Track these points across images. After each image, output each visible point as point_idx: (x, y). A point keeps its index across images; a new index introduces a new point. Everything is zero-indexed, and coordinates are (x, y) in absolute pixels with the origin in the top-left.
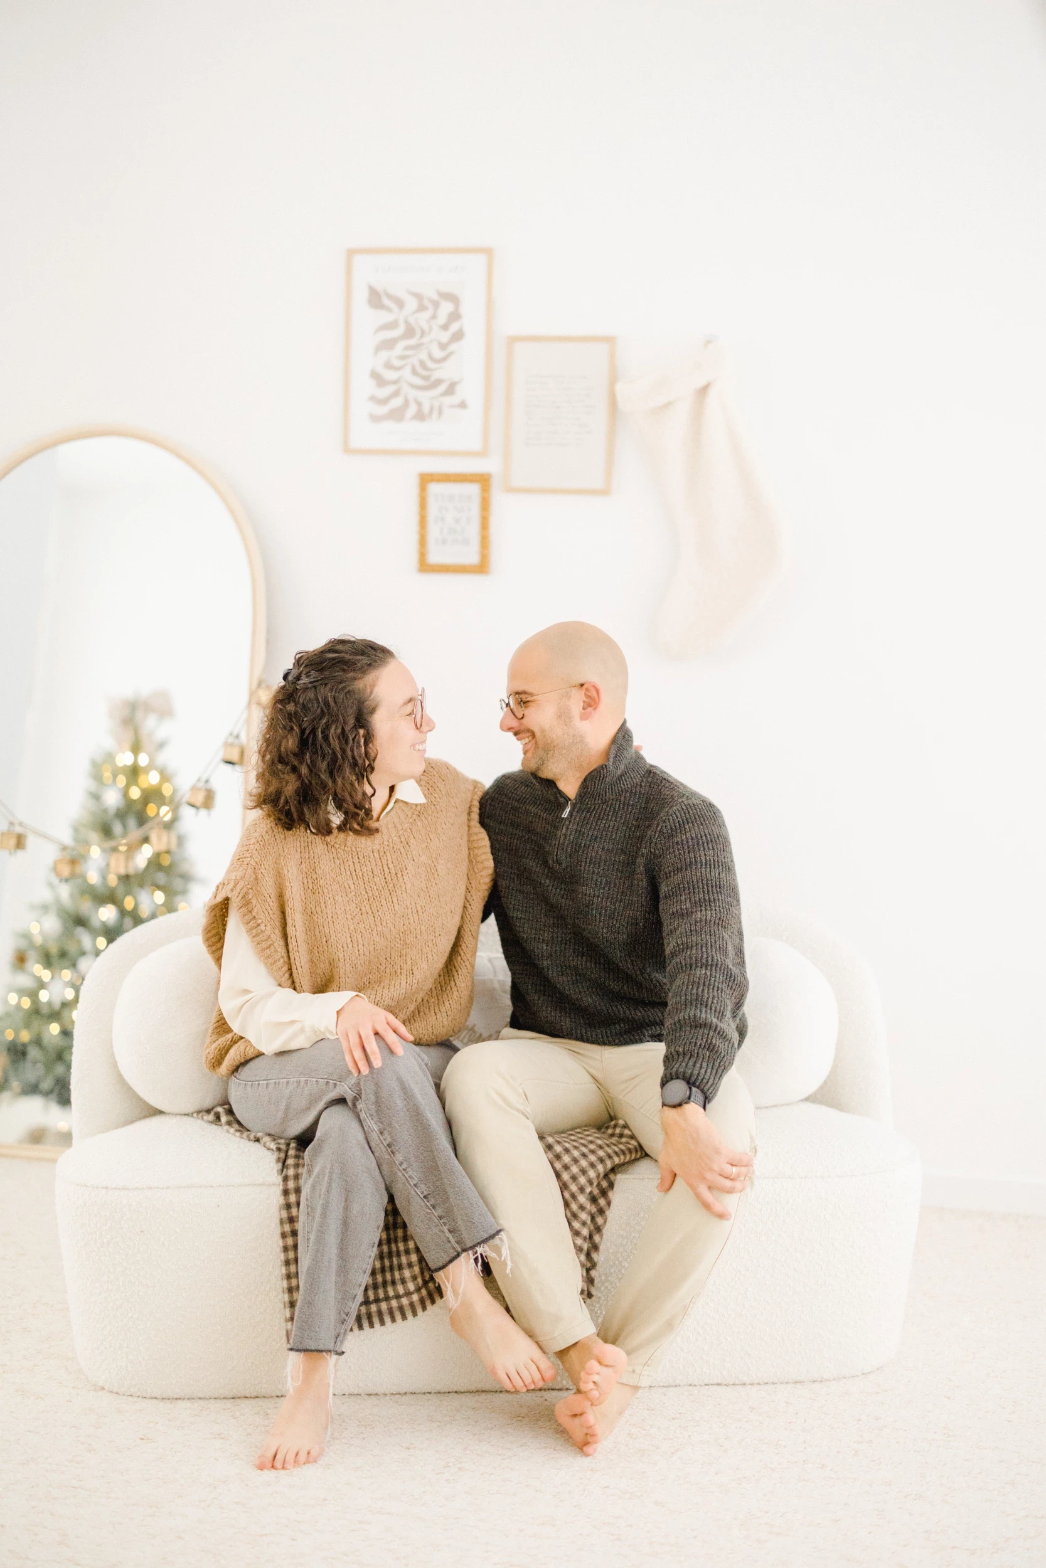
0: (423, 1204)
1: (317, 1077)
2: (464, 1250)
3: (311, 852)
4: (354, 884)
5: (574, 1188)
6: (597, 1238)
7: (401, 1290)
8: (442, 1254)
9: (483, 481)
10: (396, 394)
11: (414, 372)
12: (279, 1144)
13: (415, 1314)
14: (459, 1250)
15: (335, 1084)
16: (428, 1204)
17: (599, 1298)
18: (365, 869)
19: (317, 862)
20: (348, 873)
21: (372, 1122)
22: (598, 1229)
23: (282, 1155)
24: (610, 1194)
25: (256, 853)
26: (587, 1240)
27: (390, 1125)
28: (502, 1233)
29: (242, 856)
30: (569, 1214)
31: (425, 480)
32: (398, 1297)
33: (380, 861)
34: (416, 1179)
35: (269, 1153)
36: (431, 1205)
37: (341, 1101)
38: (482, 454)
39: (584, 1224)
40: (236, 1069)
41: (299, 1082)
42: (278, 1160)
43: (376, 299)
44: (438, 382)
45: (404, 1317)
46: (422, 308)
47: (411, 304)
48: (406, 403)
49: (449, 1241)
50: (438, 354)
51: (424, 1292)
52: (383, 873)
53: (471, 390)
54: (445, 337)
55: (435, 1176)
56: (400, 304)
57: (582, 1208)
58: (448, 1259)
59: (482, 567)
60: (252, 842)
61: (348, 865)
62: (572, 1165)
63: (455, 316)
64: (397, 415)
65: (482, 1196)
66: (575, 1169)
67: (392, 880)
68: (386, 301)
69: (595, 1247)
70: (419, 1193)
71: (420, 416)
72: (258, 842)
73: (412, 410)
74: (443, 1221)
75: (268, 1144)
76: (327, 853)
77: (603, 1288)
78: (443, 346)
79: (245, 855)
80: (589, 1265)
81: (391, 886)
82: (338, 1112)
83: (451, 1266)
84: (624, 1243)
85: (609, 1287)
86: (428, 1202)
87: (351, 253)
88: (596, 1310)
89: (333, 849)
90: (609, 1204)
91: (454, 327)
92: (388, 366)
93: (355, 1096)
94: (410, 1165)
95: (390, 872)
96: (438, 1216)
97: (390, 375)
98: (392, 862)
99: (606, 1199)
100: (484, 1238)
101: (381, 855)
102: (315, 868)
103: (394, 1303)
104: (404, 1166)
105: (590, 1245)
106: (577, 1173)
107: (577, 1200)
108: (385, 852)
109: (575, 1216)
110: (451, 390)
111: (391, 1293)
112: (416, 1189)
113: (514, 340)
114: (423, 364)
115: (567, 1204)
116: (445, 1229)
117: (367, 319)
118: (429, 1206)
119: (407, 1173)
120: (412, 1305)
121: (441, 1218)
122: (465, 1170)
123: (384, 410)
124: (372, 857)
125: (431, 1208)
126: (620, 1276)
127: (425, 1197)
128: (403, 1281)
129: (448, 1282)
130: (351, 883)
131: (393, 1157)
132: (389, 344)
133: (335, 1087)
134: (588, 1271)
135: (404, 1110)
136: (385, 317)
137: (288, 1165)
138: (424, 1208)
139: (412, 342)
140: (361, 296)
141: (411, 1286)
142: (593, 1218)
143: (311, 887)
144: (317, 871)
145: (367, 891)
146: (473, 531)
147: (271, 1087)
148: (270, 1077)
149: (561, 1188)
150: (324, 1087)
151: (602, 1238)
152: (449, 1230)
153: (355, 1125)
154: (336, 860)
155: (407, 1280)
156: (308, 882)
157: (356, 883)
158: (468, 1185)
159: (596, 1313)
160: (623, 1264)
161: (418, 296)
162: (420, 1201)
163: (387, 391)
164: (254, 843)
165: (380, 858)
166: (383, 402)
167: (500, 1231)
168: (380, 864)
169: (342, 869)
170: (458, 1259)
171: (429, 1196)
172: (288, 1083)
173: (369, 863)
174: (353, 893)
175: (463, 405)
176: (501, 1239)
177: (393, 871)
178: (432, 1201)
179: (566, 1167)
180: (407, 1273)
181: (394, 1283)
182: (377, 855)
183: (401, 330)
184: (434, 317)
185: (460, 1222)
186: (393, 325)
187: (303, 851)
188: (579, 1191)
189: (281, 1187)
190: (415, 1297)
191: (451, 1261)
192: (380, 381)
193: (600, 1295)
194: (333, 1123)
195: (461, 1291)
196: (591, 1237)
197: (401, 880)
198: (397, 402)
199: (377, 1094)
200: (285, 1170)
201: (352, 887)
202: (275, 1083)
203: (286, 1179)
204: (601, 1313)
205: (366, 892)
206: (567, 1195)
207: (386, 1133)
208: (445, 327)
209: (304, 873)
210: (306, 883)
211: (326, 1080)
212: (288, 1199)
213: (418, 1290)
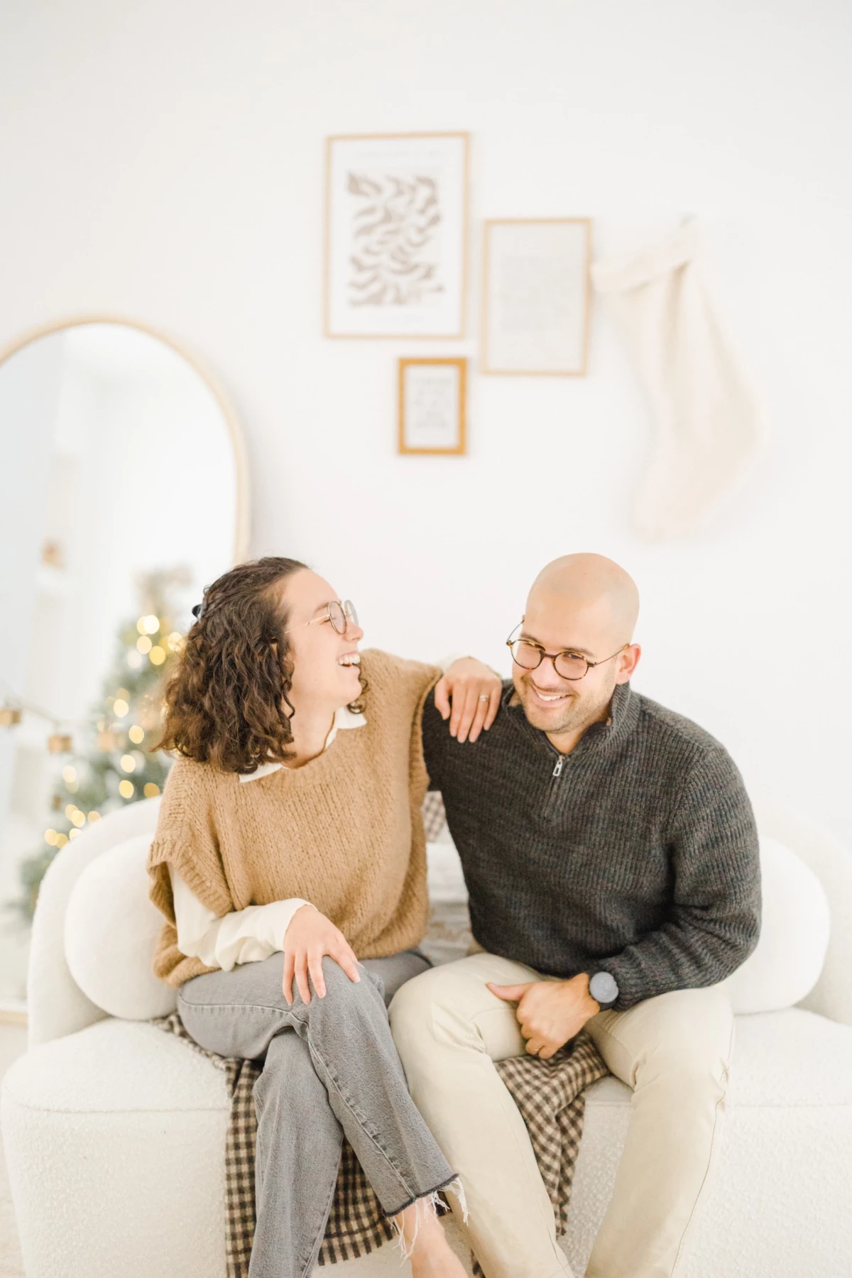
0: (372, 1145)
1: (263, 1004)
2: (418, 1196)
3: (248, 798)
4: (297, 825)
5: (539, 1118)
6: (569, 1172)
7: (354, 1225)
8: (394, 1199)
9: (460, 364)
10: (374, 279)
11: (394, 258)
12: (228, 1062)
13: (368, 1250)
14: (413, 1195)
15: (281, 1013)
16: (377, 1144)
17: (572, 1232)
18: (308, 807)
19: (255, 809)
20: (290, 814)
21: (318, 1053)
22: (570, 1162)
23: (232, 1076)
24: (580, 1123)
25: (189, 809)
26: (559, 1174)
27: (336, 1057)
28: (457, 1179)
29: (173, 811)
30: (538, 1148)
31: (405, 363)
32: (351, 1233)
33: (322, 796)
34: (364, 1117)
35: (218, 1072)
36: (381, 1146)
37: (288, 1030)
38: (460, 337)
39: (554, 1156)
40: (184, 983)
41: (244, 1009)
42: (228, 1081)
43: (355, 185)
44: (416, 267)
45: (357, 1254)
46: (399, 193)
47: (389, 189)
48: (384, 290)
49: (401, 1186)
50: (416, 238)
51: (380, 1227)
52: (328, 809)
53: (449, 273)
54: (422, 221)
55: (387, 1114)
56: (378, 189)
57: (551, 1139)
58: (400, 1204)
59: (459, 450)
60: (183, 796)
61: (287, 806)
62: (534, 1094)
63: (432, 201)
64: (376, 299)
65: (435, 1135)
66: (538, 1098)
67: (339, 815)
68: (365, 188)
69: (567, 1181)
70: (368, 1133)
71: (399, 301)
72: (188, 796)
73: (390, 296)
74: (394, 1163)
75: (216, 1063)
76: (264, 796)
77: (575, 1222)
78: (421, 230)
79: (177, 810)
80: (561, 1200)
81: (338, 823)
82: (286, 1043)
83: (403, 1212)
84: (599, 1175)
85: (583, 1221)
86: (378, 1142)
87: (331, 140)
88: (568, 1244)
89: (270, 792)
90: (580, 1134)
91: (432, 211)
92: (367, 251)
93: (303, 1024)
94: (358, 1102)
95: (336, 807)
96: (390, 1159)
97: (368, 260)
98: (337, 795)
99: (576, 1128)
100: (439, 1184)
101: (323, 788)
102: (254, 815)
103: (347, 1240)
104: (352, 1102)
105: (562, 1179)
106: (541, 1102)
107: (545, 1132)
108: (328, 785)
109: (544, 1149)
110: (428, 274)
111: (344, 1229)
112: (364, 1128)
113: (490, 223)
114: (401, 249)
115: (533, 1137)
116: (397, 1172)
117: (346, 206)
118: (379, 1147)
119: (355, 1110)
120: (366, 1241)
121: (392, 1159)
122: (417, 1107)
123: (361, 295)
124: (314, 792)
125: (381, 1149)
126: (594, 1210)
127: (374, 1137)
128: (358, 1217)
129: (401, 1227)
130: (294, 824)
131: (340, 1093)
132: (366, 230)
133: (281, 1016)
134: (561, 1205)
135: (353, 1041)
136: (363, 203)
137: (240, 1085)
138: (374, 1149)
139: (390, 226)
140: (340, 183)
141: (366, 1222)
142: (564, 1151)
143: (250, 836)
144: (256, 819)
145: (313, 830)
146: (451, 416)
147: (216, 1012)
148: (214, 1001)
149: (525, 1121)
150: (270, 1016)
151: (574, 1172)
152: (401, 1173)
153: (303, 1055)
154: (275, 802)
155: (362, 1215)
156: (247, 831)
157: (299, 824)
158: (421, 1124)
159: (569, 1247)
160: (598, 1197)
161: (396, 181)
162: (369, 1141)
163: (364, 277)
164: (185, 798)
165: (323, 793)
166: (361, 287)
167: (455, 1176)
168: (323, 798)
169: (283, 811)
170: (411, 1206)
171: (379, 1136)
172: (233, 1009)
173: (311, 800)
174: (298, 836)
175: (440, 289)
176: (457, 1187)
177: (339, 805)
178: (383, 1142)
179: (528, 1097)
180: (362, 1208)
181: (347, 1218)
182: (319, 790)
183: (379, 215)
184: (412, 202)
185: (413, 1165)
186: (370, 211)
187: (239, 798)
188: (545, 1122)
189: (231, 1110)
190: (370, 1234)
191: (404, 1206)
192: (357, 264)
193: (572, 1229)
194: (282, 1055)
195: (414, 1240)
196: (562, 1170)
197: (348, 815)
198: (375, 288)
199: (323, 1023)
200: (237, 1090)
201: (296, 829)
202: (220, 1008)
203: (237, 1101)
204: (574, 1248)
205: (312, 832)
206: (533, 1127)
207: (332, 1066)
208: (422, 212)
209: (241, 821)
210: (244, 831)
211: (271, 1009)
212: (237, 1124)
213: (373, 1225)
